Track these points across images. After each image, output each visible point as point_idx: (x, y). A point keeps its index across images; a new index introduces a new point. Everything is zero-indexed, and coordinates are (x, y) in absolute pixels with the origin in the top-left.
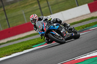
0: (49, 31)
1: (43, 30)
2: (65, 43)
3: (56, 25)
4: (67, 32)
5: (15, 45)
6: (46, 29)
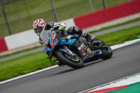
1: (49, 45)
2: (82, 67)
3: (72, 38)
4: (88, 49)
5: (112, 34)
6: (54, 44)
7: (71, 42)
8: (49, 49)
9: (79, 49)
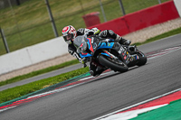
0: (99, 51)
3: (109, 42)
4: (128, 53)
7: (111, 45)
8: (88, 55)
9: (120, 52)
